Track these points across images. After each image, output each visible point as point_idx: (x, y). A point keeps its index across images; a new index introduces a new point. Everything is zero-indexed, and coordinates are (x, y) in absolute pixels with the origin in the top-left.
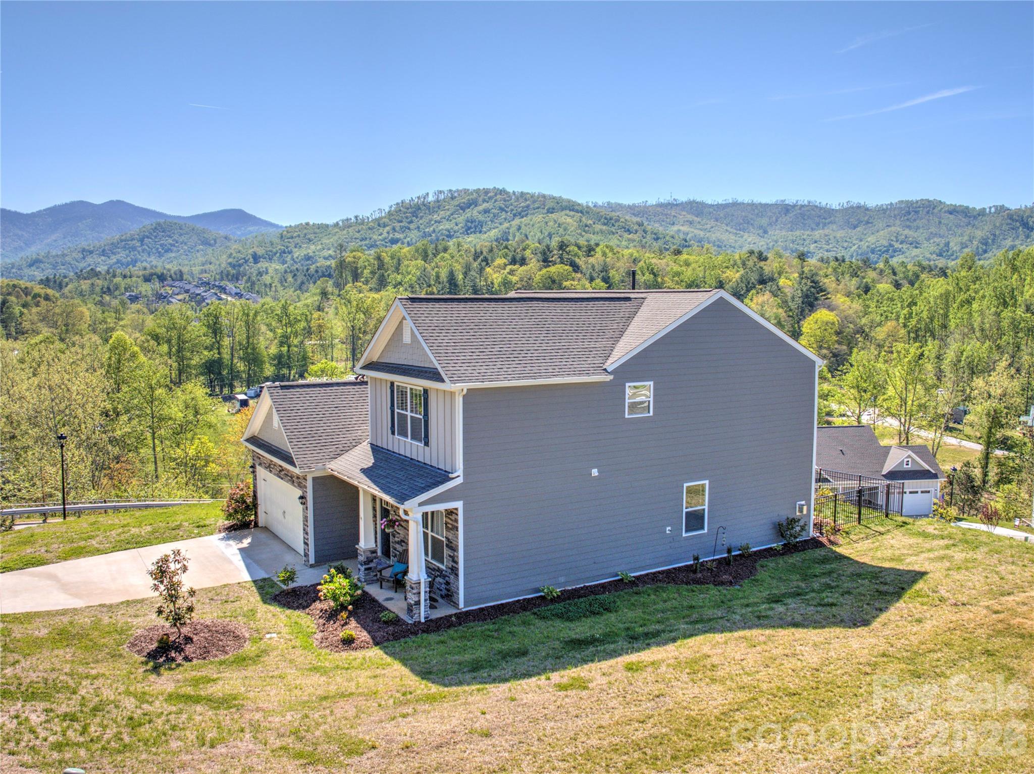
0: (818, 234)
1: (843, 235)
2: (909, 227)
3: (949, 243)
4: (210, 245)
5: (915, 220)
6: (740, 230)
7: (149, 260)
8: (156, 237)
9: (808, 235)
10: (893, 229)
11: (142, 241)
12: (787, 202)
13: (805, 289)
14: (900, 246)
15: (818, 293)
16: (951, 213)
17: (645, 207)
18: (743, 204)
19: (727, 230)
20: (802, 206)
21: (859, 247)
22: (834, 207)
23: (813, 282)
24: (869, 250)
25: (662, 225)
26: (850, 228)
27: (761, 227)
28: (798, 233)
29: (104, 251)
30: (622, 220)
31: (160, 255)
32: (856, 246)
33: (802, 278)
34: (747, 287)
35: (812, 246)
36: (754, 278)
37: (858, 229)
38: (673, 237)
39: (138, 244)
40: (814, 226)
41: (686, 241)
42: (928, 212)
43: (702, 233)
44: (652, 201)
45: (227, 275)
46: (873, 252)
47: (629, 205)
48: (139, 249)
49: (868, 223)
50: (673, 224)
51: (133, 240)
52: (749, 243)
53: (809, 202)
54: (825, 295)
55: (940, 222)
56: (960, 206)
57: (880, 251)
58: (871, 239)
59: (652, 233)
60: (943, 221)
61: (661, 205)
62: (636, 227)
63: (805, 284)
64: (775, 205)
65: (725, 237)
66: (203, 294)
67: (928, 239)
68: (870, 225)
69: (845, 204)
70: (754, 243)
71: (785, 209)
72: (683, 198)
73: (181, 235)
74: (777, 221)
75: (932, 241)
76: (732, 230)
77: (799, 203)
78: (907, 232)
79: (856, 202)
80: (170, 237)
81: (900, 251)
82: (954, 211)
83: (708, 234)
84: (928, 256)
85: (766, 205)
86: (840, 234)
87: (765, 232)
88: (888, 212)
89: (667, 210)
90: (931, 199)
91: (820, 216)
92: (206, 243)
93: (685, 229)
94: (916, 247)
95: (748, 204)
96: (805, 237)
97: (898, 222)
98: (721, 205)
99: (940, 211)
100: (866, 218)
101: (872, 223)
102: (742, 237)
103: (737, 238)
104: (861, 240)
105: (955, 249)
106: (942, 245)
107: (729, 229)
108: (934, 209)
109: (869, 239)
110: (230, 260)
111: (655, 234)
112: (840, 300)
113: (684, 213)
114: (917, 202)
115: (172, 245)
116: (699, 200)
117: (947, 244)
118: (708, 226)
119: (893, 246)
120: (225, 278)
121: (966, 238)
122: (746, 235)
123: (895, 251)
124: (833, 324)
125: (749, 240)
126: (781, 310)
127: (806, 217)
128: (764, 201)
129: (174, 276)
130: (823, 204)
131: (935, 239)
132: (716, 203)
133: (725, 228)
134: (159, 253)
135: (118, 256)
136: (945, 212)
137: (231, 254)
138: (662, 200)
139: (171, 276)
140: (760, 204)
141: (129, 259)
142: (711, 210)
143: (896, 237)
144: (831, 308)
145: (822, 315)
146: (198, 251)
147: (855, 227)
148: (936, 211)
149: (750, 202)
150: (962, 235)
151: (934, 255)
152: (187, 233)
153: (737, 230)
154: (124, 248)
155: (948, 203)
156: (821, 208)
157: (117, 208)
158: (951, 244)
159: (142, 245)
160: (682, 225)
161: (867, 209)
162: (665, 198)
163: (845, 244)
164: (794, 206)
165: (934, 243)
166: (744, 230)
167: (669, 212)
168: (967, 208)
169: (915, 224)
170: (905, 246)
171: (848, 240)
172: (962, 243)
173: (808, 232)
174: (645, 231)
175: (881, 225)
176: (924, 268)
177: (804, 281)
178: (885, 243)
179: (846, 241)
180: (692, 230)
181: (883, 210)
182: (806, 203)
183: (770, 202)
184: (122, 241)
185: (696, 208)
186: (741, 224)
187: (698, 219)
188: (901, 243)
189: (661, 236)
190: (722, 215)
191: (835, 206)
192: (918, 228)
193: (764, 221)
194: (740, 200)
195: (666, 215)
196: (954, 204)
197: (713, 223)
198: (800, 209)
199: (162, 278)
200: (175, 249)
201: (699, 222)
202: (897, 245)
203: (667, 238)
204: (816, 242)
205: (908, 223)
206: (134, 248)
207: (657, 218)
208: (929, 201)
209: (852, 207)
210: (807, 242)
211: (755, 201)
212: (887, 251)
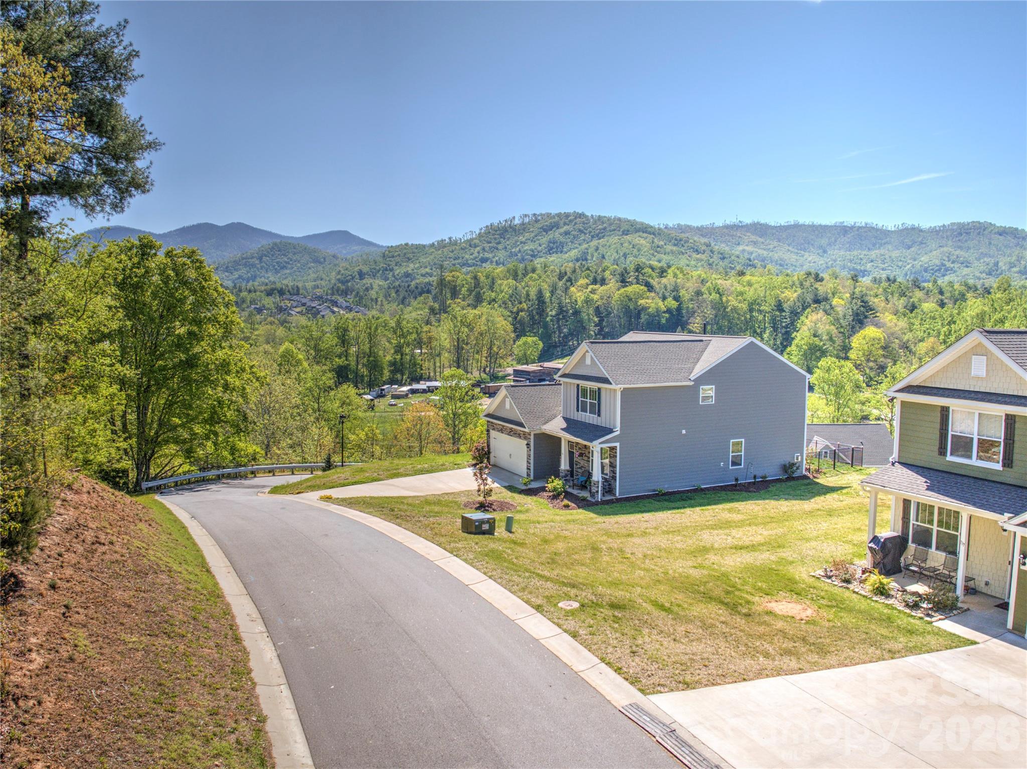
0: (874, 254)
1: (898, 255)
2: (960, 248)
3: (998, 262)
4: (320, 263)
5: (966, 241)
6: (801, 250)
7: (266, 275)
8: (273, 255)
9: (865, 255)
10: (945, 249)
11: (260, 259)
12: (845, 224)
13: (855, 309)
14: (952, 265)
15: (868, 312)
16: (1000, 235)
17: (713, 228)
18: (804, 225)
19: (789, 250)
20: (860, 228)
21: (913, 266)
22: (889, 229)
23: (863, 301)
24: (923, 268)
25: (727, 245)
26: (905, 248)
27: (821, 247)
28: (855, 253)
29: (227, 267)
30: (691, 241)
31: (277, 272)
32: (910, 265)
33: (853, 298)
34: (803, 306)
35: (869, 265)
36: (809, 298)
37: (913, 249)
38: (738, 257)
39: (257, 262)
40: (871, 246)
41: (750, 260)
42: (979, 234)
43: (765, 253)
44: (719, 223)
45: (338, 291)
46: (926, 270)
47: (697, 227)
48: (259, 266)
49: (921, 243)
50: (739, 244)
51: (253, 258)
52: (810, 262)
53: (866, 224)
54: (874, 314)
55: (990, 243)
56: (1010, 228)
57: (932, 270)
58: (925, 259)
59: (719, 253)
60: (993, 242)
61: (727, 227)
62: (704, 248)
63: (856, 303)
64: (835, 227)
65: (786, 256)
66: (318, 307)
67: (978, 259)
68: (924, 245)
69: (900, 226)
70: (814, 262)
71: (844, 230)
72: (748, 220)
73: (294, 254)
74: (836, 241)
75: (982, 261)
76: (793, 250)
77: (857, 225)
78: (958, 252)
79: (911, 224)
80: (284, 255)
81: (952, 270)
82: (1003, 232)
83: (771, 254)
84: (978, 274)
85: (826, 226)
86: (895, 254)
87: (825, 252)
88: (941, 233)
89: (733, 231)
90: (982, 221)
91: (876, 237)
92: (317, 261)
93: (749, 248)
94: (967, 267)
95: (809, 226)
96: (862, 256)
97: (950, 243)
98: (784, 226)
99: (990, 232)
100: (920, 239)
101: (925, 243)
102: (803, 256)
103: (798, 258)
104: (915, 260)
105: (1004, 268)
106: (991, 265)
107: (790, 248)
108: (984, 230)
109: (922, 259)
110: (339, 277)
111: (721, 254)
112: (887, 318)
113: (748, 234)
114: (968, 224)
115: (286, 263)
116: (762, 222)
117: (996, 264)
118: (771, 246)
119: (943, 265)
120: (335, 292)
121: (1014, 258)
122: (807, 254)
123: (947, 270)
124: (879, 339)
125: (810, 259)
126: (832, 327)
127: (863, 238)
128: (824, 223)
129: (291, 290)
130: (880, 226)
131: (985, 259)
132: (779, 225)
133: (787, 248)
134: (276, 269)
135: (239, 273)
136: (995, 233)
137: (340, 271)
138: (728, 222)
139: (289, 291)
140: (820, 225)
141: (249, 275)
142: (774, 231)
143: (948, 257)
144: (877, 325)
145: (870, 331)
146: (310, 268)
147: (909, 247)
148: (986, 232)
149: (810, 223)
150: (1010, 255)
151: (984, 274)
152: (300, 252)
153: (798, 250)
154: (245, 265)
155: (998, 225)
156: (877, 230)
157: (239, 230)
158: (1000, 264)
159: (261, 262)
160: (747, 245)
161: (921, 231)
162: (731, 220)
163: (900, 264)
164: (852, 228)
165: (984, 262)
166: (805, 250)
167: (735, 233)
168: (1016, 229)
169: (966, 245)
170: (956, 265)
171: (903, 259)
172: (1010, 263)
173: (864, 252)
174: (712, 252)
175: (934, 245)
176: (970, 288)
177: (855, 301)
178: (937, 262)
179: (901, 261)
180: (757, 250)
181: (936, 231)
182: (863, 224)
183: (830, 224)
184: (243, 259)
185: (760, 229)
186: (803, 244)
187: (760, 239)
188: (953, 262)
189: (726, 256)
190: (784, 236)
191: (891, 227)
192: (969, 248)
193: (824, 242)
194: (801, 221)
195: (733, 235)
196: (1003, 225)
197: (776, 243)
198: (858, 230)
199: (281, 292)
200: (289, 266)
201: (763, 243)
202: (949, 264)
203: (733, 258)
204: (872, 261)
205: (960, 244)
206: (253, 266)
207: (724, 239)
208: (979, 223)
209: (906, 229)
210: (864, 261)
211: (815, 223)
212: (939, 270)
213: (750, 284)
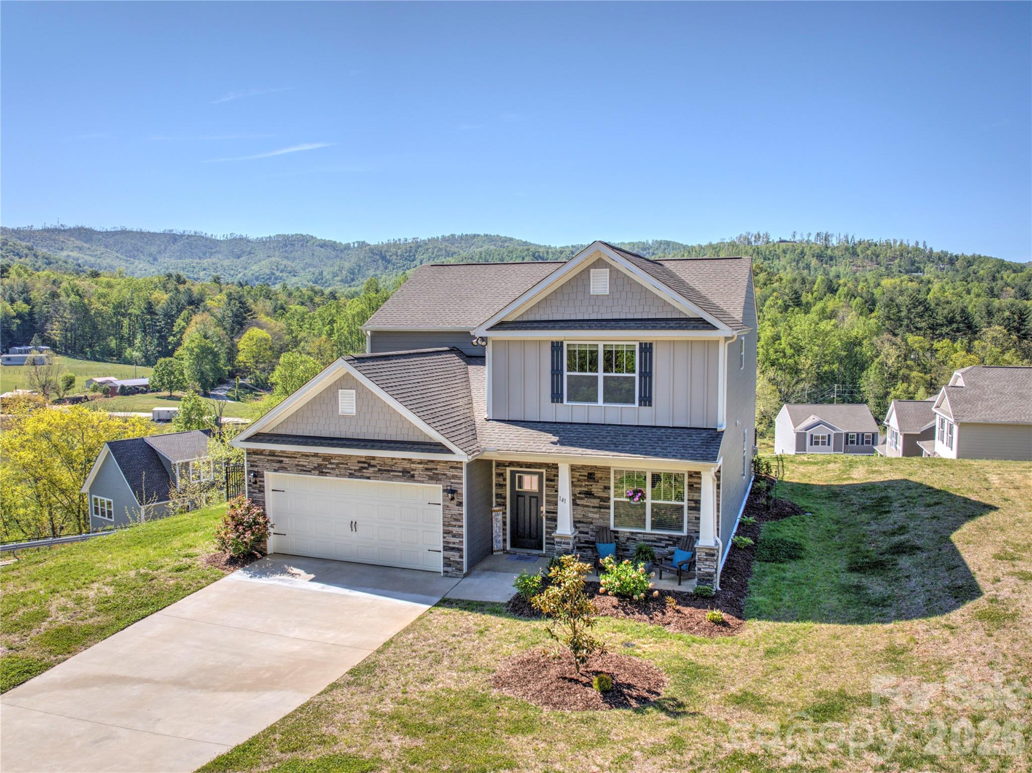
0: (206, 262)
1: (229, 264)
2: (287, 258)
3: (322, 272)
5: (291, 252)
6: (130, 257)
9: (197, 263)
10: (273, 259)
12: (174, 232)
13: (234, 310)
14: (281, 274)
15: (246, 313)
16: (322, 247)
17: (30, 231)
18: (132, 232)
19: (117, 257)
20: (189, 236)
21: (244, 275)
22: (218, 238)
23: (241, 302)
24: (254, 277)
25: (50, 251)
26: (235, 258)
27: (150, 255)
28: (187, 261)
30: (10, 243)
32: (242, 274)
33: (231, 300)
34: (177, 308)
35: (202, 273)
37: (243, 259)
38: (66, 262)
40: (201, 255)
41: (79, 266)
42: (302, 246)
43: (93, 260)
44: (38, 226)
46: (257, 279)
47: (13, 230)
49: (250, 253)
50: (62, 249)
52: (140, 270)
53: (196, 233)
54: (251, 315)
55: (313, 254)
56: (329, 241)
57: (263, 278)
58: (255, 268)
59: (44, 257)
60: (315, 253)
61: (47, 230)
62: (26, 251)
63: (235, 304)
64: (164, 234)
65: (115, 263)
67: (304, 269)
68: (253, 255)
69: (229, 236)
70: (145, 270)
71: (173, 238)
72: (70, 224)
74: (166, 249)
75: (307, 270)
76: (122, 257)
77: (186, 233)
78: (285, 262)
79: (239, 234)
81: (281, 278)
82: (324, 245)
83: (99, 261)
84: (306, 283)
85: (154, 234)
86: (226, 263)
87: (155, 259)
88: (268, 244)
89: (53, 234)
90: (304, 234)
91: (206, 246)
93: (75, 254)
94: (295, 276)
95: (137, 232)
96: (194, 264)
97: (277, 253)
98: (111, 232)
99: (313, 244)
100: (248, 249)
101: (254, 253)
102: (133, 263)
103: (128, 265)
104: (246, 269)
105: (328, 277)
106: (317, 274)
107: (119, 255)
108: (307, 242)
109: (253, 268)
111: (47, 258)
112: (263, 319)
113: (72, 239)
114: (292, 236)
116: (87, 226)
117: (321, 273)
118: (98, 253)
119: (273, 274)
121: (336, 268)
122: (137, 262)
123: (276, 279)
124: (266, 340)
125: (140, 266)
126: (218, 328)
127: (193, 247)
128: (152, 231)
130: (209, 235)
131: (310, 269)
132: (105, 230)
133: (115, 254)
136: (317, 246)
138: (48, 226)
140: (149, 232)
142: (100, 237)
143: (277, 267)
144: (260, 326)
145: (254, 332)
147: (239, 257)
148: (309, 244)
149: (139, 230)
150: (332, 266)
151: (311, 283)
153: (126, 256)
155: (319, 238)
156: (207, 239)
158: (324, 273)
160: (72, 251)
161: (249, 241)
162: (51, 224)
163: (232, 272)
164: (182, 236)
165: (309, 272)
166: (134, 257)
167: (57, 237)
168: (335, 242)
169: (292, 255)
170: (285, 275)
171: (234, 268)
172: (333, 273)
173: (196, 261)
174: (36, 256)
175: (262, 255)
177: (233, 302)
178: (268, 272)
179: (232, 269)
180: (82, 256)
181: (263, 242)
182: (193, 233)
183: (158, 232)
185: (84, 234)
186: (131, 251)
187: (87, 246)
188: (282, 271)
189: (53, 261)
190: (111, 242)
191: (220, 237)
192: (295, 259)
193: (153, 249)
194: (129, 228)
195: (55, 240)
196: (323, 239)
197: (103, 249)
198: (187, 238)
201: (89, 249)
202: (278, 274)
203: (60, 263)
204: (204, 269)
205: (286, 254)
207: (45, 244)
208: (302, 236)
209: (235, 239)
210: (197, 269)
211: (143, 230)
212: (270, 278)
213: (109, 286)
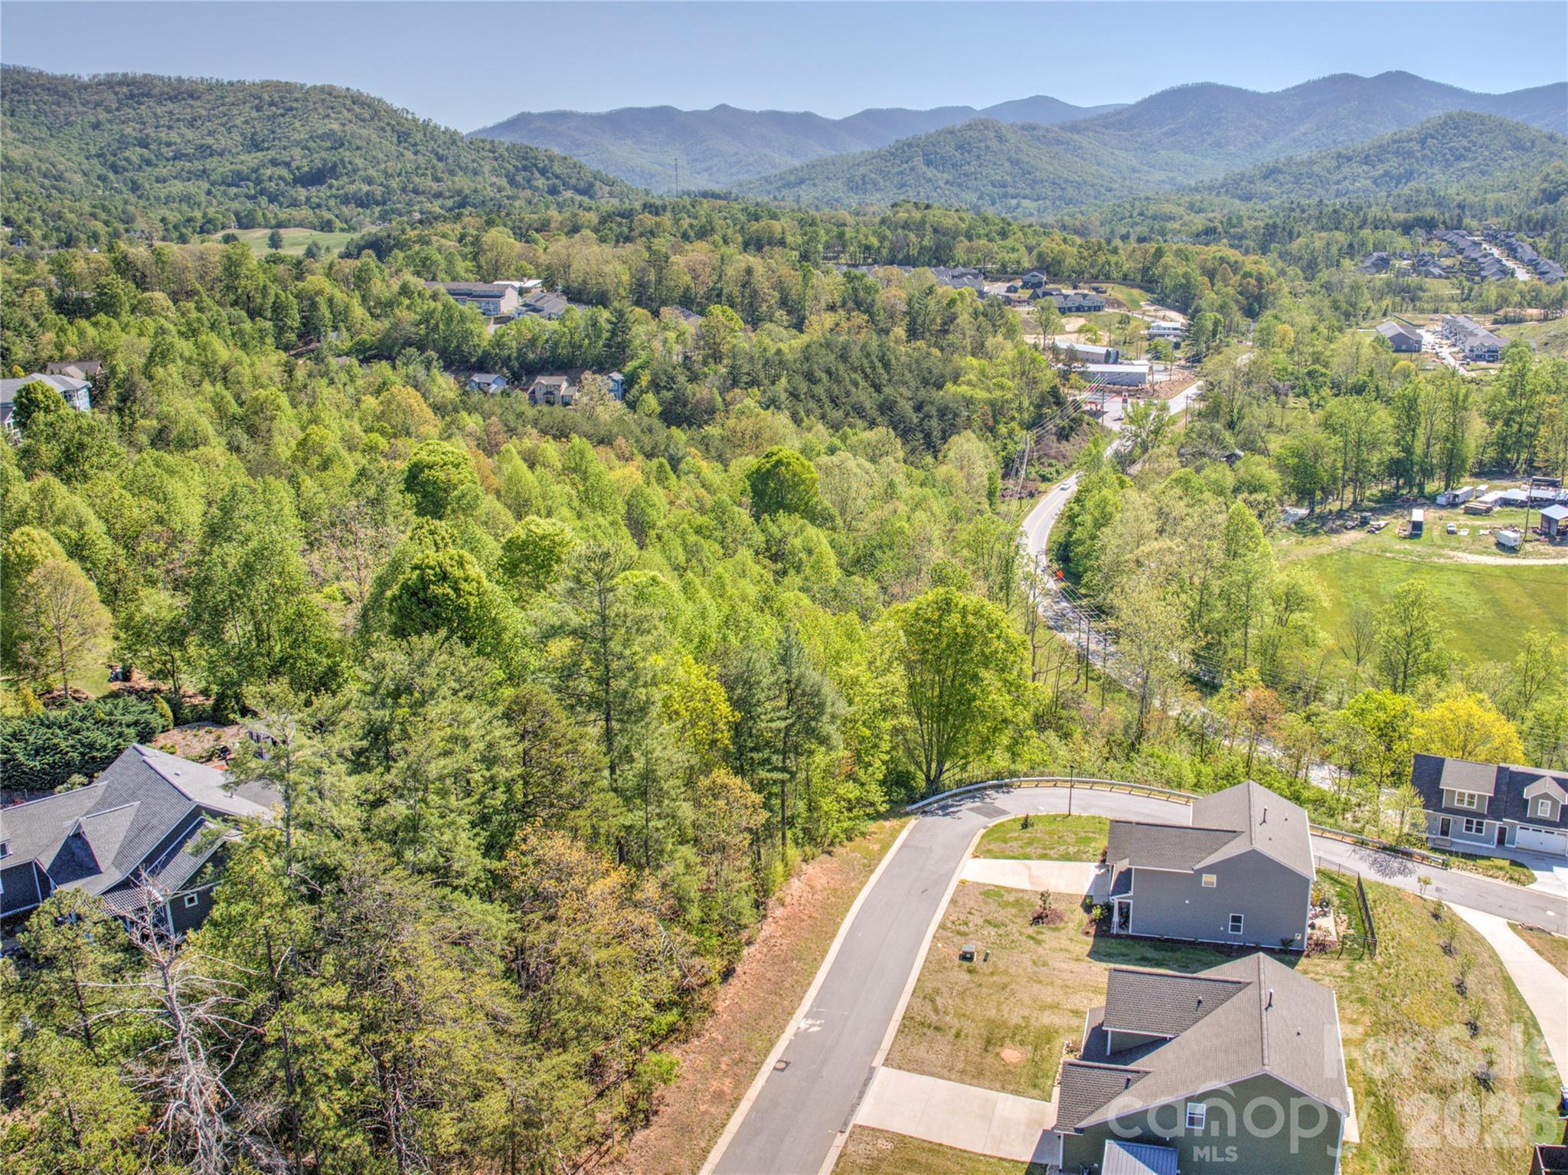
4: (1525, 150)
7: (1430, 171)
8: (1444, 136)
11: (1423, 142)
29: (1367, 156)
31: (1448, 164)
39: (1417, 148)
45: (1528, 222)
48: (1419, 155)
51: (1410, 140)
73: (1481, 134)
80: (1465, 136)
92: (1519, 146)
110: (1545, 185)
115: (1467, 149)
120: (1524, 226)
129: (1448, 221)
134: (1447, 160)
135: (1386, 166)
137: (1548, 175)
141: (1402, 170)
146: (1505, 159)
152: (1491, 131)
154: (1397, 153)
157: (1398, 82)
159: (1423, 148)
184: (1394, 142)
199: (1429, 225)
200: (1471, 155)
206: (1410, 154)
